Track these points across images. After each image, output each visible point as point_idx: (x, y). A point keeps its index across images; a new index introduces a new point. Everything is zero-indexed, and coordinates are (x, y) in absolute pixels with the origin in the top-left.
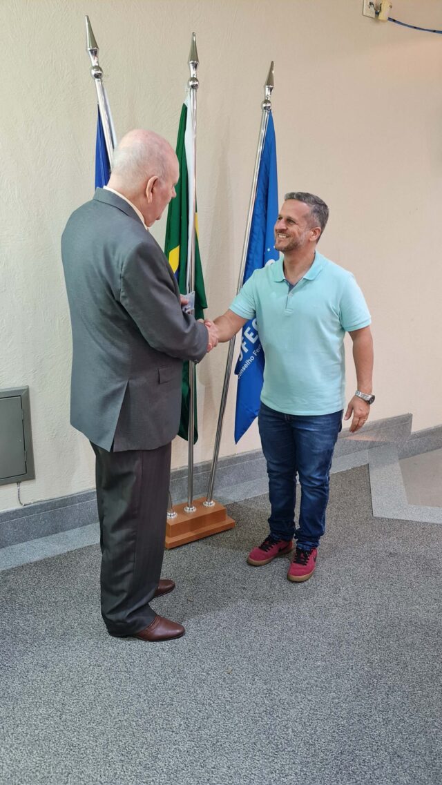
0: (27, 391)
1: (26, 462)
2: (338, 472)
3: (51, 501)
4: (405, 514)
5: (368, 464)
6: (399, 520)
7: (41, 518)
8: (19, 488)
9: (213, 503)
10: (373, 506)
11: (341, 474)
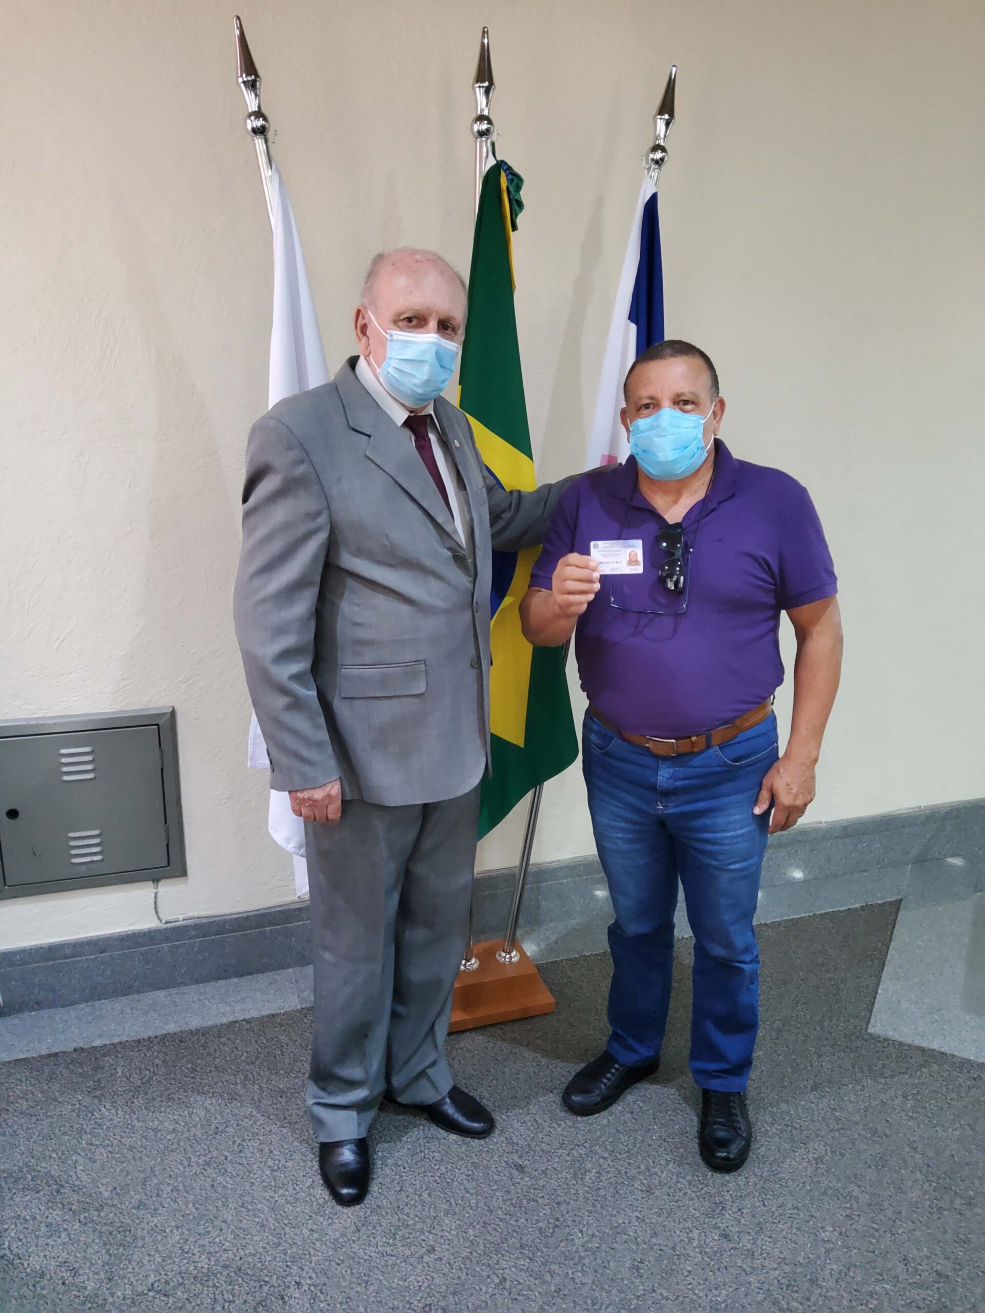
0: (173, 713)
1: (168, 845)
2: (828, 911)
3: (217, 919)
4: (944, 1036)
5: (901, 900)
6: (923, 1050)
7: (196, 949)
8: (156, 891)
9: (515, 956)
10: (876, 1004)
11: (832, 916)
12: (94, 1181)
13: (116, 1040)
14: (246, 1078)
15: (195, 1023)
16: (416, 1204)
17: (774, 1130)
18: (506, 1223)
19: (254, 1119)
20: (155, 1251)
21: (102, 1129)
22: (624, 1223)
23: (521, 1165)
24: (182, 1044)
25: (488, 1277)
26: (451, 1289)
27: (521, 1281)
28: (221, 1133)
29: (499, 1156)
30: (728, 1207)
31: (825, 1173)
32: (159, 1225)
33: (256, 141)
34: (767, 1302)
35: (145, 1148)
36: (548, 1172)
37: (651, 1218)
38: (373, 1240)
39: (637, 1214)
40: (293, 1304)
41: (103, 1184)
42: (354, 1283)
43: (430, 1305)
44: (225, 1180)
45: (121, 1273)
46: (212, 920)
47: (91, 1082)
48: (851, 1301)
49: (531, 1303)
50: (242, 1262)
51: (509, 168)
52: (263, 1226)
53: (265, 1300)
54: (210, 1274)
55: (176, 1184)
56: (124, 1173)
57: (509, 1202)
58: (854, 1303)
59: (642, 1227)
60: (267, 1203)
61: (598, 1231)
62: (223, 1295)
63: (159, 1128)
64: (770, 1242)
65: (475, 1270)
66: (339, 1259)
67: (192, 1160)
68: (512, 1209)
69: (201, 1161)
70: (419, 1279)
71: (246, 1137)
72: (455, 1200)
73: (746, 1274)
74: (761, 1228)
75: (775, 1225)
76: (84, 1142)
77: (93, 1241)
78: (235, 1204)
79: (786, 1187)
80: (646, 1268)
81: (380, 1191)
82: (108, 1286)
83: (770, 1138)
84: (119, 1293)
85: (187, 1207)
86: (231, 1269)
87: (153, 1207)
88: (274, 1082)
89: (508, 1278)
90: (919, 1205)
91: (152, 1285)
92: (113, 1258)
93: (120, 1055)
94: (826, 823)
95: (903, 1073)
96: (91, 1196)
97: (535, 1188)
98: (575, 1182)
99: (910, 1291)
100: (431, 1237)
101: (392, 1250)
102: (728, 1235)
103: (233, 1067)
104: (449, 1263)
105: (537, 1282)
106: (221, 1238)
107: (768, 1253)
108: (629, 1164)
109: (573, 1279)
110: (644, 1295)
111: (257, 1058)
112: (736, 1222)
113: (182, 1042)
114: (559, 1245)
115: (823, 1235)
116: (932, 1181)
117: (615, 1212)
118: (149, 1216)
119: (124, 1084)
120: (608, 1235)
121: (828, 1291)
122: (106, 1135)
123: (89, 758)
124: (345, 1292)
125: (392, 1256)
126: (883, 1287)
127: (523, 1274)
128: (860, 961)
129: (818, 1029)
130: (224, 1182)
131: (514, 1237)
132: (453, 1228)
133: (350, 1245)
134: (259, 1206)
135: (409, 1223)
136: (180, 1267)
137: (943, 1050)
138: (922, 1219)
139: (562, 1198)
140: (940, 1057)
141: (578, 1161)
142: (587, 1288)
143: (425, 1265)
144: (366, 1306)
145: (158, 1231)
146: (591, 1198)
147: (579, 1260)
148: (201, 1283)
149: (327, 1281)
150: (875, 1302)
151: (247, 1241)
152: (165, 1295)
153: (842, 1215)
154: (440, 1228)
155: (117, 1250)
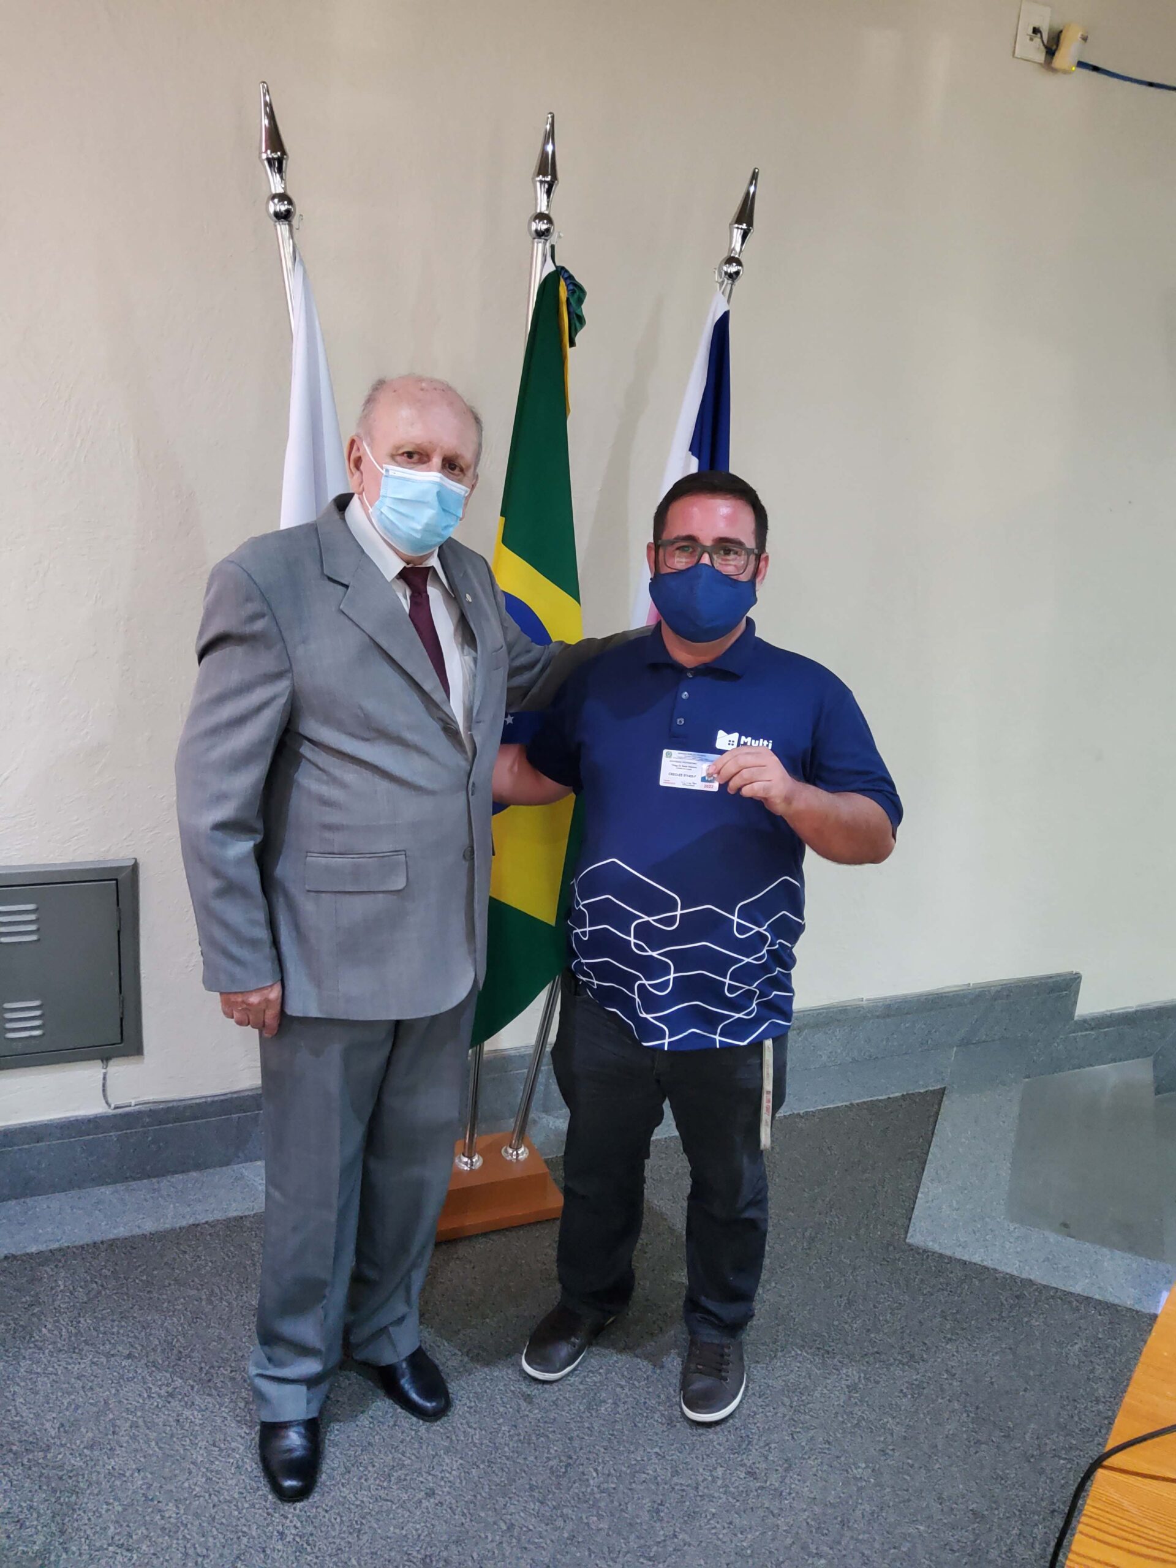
0: (135, 868)
1: (122, 1019)
2: (865, 1100)
3: (175, 1104)
4: (986, 1247)
5: (944, 1089)
6: (965, 1263)
7: (150, 1138)
8: (104, 1071)
9: (523, 1153)
10: (915, 1210)
11: (871, 1106)
12: (37, 1415)
13: (55, 1246)
14: (212, 1291)
15: (149, 1226)
16: (412, 1440)
17: (805, 1354)
18: (514, 1461)
19: (223, 1342)
20: (114, 1499)
21: (44, 1353)
22: (643, 1460)
23: (529, 1395)
24: (134, 1251)
25: (495, 1523)
26: (454, 1538)
27: (531, 1527)
28: (186, 1359)
29: (505, 1385)
30: (755, 1441)
31: (859, 1403)
32: (116, 1467)
33: (278, 227)
34: (795, 1546)
35: (95, 1377)
36: (559, 1402)
37: (672, 1455)
38: (365, 1483)
39: (657, 1450)
40: (276, 1557)
41: (47, 1421)
42: (344, 1532)
43: (430, 1556)
44: (193, 1414)
45: (75, 1525)
46: (170, 1105)
47: (28, 1298)
48: (883, 1544)
49: (543, 1552)
50: (215, 1510)
51: (571, 277)
52: (238, 1467)
53: (244, 1554)
54: (179, 1524)
55: (135, 1419)
56: (73, 1407)
57: (516, 1438)
58: (886, 1547)
59: (662, 1464)
60: (242, 1441)
61: (615, 1470)
62: (195, 1548)
63: (112, 1353)
64: (799, 1481)
65: (479, 1516)
66: (327, 1506)
67: (153, 1391)
68: (520, 1445)
69: (163, 1392)
70: (418, 1526)
71: (215, 1364)
72: (457, 1436)
73: (774, 1516)
74: (790, 1466)
75: (804, 1462)
76: (22, 1370)
77: (40, 1487)
78: (204, 1443)
79: (817, 1418)
80: (666, 1510)
81: (371, 1425)
82: (61, 1541)
83: (800, 1362)
84: (74, 1549)
85: (149, 1446)
86: (203, 1518)
87: (109, 1447)
88: (244, 1297)
89: (516, 1524)
90: (957, 1438)
91: (113, 1538)
92: (64, 1507)
93: (60, 1265)
94: (867, 1000)
95: (943, 1290)
96: (35, 1434)
97: (545, 1422)
98: (589, 1415)
99: (944, 1532)
100: (430, 1478)
101: (387, 1494)
102: (755, 1473)
103: (196, 1280)
104: (450, 1508)
105: (548, 1528)
106: (191, 1482)
107: (797, 1493)
108: (648, 1393)
109: (588, 1524)
110: (664, 1541)
111: (224, 1269)
112: (763, 1459)
113: (135, 1248)
114: (572, 1486)
115: (855, 1471)
116: (971, 1412)
117: (632, 1448)
118: (105, 1458)
119: (67, 1300)
120: (626, 1473)
121: (859, 1535)
122: (49, 1362)
123: (33, 917)
124: (334, 1543)
125: (387, 1500)
126: (917, 1529)
127: (533, 1520)
128: (900, 1159)
129: (853, 1237)
130: (191, 1417)
131: (522, 1477)
132: (455, 1467)
133: (339, 1489)
134: (234, 1445)
135: (406, 1463)
136: (144, 1517)
137: (985, 1263)
138: (959, 1454)
139: (576, 1433)
140: (982, 1271)
141: (592, 1389)
142: (603, 1533)
143: (425, 1510)
144: (359, 1558)
145: (116, 1474)
146: (607, 1433)
147: (594, 1502)
148: (169, 1536)
149: (315, 1532)
150: (908, 1544)
151: (221, 1485)
152: (128, 1550)
153: (875, 1450)
154: (440, 1468)
155: (69, 1497)
